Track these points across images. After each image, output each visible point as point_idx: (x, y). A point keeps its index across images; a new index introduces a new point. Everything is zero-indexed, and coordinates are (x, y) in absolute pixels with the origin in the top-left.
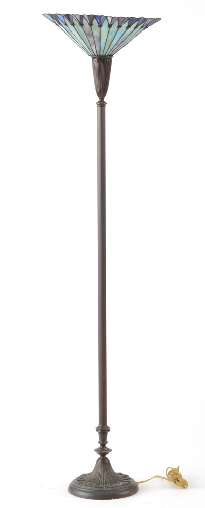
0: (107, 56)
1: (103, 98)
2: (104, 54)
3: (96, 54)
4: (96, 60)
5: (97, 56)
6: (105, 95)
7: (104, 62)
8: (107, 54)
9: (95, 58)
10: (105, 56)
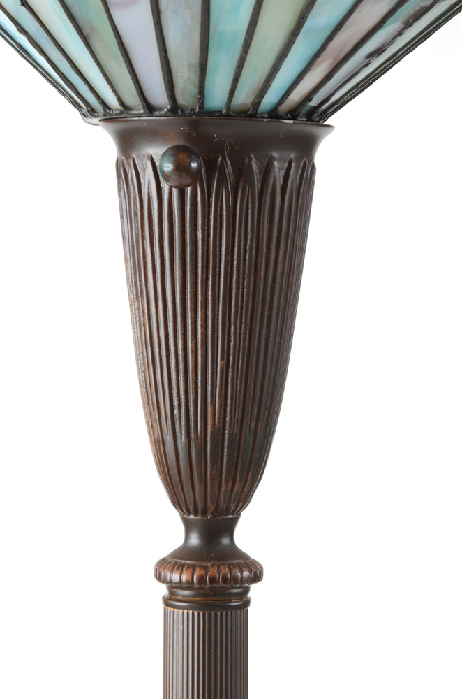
0: (274, 114)
1: (229, 528)
2: (243, 97)
3: (158, 95)
4: (157, 151)
5: (175, 109)
6: (244, 498)
7: (242, 172)
8: (270, 99)
9: (151, 135)
10: (250, 114)
